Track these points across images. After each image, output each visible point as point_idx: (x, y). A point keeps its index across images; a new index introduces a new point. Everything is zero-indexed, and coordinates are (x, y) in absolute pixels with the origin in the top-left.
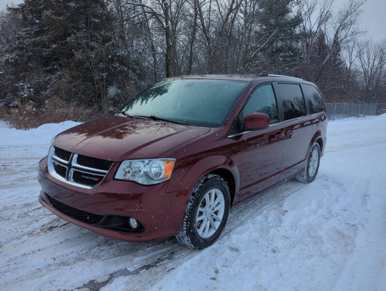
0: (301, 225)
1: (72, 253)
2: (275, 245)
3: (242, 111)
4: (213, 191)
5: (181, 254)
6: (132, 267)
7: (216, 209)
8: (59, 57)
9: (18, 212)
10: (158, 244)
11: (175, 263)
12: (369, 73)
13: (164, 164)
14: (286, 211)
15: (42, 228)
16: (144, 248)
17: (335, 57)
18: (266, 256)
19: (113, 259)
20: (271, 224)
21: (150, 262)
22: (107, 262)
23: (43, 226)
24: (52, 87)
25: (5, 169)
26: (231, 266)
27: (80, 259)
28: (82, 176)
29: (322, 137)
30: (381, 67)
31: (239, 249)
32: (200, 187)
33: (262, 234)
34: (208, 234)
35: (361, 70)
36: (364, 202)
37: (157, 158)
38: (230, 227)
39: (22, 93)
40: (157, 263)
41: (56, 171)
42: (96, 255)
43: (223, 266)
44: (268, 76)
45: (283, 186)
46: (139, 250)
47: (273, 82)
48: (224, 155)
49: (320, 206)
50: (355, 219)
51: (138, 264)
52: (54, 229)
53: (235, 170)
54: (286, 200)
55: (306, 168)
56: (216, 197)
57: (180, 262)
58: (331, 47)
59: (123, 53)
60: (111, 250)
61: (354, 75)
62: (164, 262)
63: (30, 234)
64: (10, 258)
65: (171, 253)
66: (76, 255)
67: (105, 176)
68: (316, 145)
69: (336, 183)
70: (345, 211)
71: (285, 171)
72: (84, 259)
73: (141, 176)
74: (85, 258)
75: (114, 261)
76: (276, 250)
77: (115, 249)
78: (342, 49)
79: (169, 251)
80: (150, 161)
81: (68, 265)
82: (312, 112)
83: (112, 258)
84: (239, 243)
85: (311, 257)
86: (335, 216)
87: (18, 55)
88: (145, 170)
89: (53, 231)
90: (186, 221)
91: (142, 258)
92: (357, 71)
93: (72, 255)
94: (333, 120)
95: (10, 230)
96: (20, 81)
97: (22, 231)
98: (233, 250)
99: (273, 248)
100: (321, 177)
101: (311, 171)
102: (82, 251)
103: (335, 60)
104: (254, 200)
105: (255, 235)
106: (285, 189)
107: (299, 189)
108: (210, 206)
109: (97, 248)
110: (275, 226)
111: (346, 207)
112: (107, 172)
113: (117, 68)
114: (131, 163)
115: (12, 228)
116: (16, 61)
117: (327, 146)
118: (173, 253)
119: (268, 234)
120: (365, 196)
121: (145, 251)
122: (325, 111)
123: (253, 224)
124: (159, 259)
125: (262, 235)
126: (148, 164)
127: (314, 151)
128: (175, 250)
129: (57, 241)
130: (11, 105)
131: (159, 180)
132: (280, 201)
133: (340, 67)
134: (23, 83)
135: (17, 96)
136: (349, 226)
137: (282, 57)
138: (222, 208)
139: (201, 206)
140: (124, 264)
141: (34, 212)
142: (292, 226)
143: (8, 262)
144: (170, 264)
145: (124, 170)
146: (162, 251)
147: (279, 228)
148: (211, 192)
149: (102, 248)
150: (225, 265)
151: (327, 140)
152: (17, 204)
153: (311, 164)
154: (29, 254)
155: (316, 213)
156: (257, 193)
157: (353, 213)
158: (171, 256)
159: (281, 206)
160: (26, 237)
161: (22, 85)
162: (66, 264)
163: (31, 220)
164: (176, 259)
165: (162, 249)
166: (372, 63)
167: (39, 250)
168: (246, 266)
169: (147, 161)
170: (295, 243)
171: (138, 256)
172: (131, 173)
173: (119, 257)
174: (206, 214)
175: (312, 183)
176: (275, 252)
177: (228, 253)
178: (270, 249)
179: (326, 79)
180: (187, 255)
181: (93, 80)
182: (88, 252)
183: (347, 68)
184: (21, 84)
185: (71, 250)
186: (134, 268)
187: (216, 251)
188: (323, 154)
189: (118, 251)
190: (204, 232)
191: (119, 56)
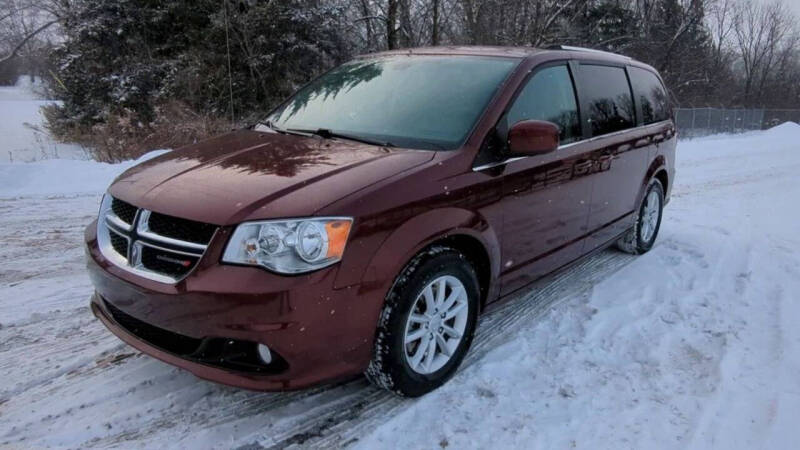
0: (620, 338)
1: (149, 411)
2: (567, 381)
3: (504, 117)
4: (442, 281)
5: (376, 408)
6: (270, 439)
7: (449, 316)
8: (183, 27)
9: (59, 326)
10: (333, 387)
11: (362, 427)
12: (752, 56)
13: (326, 228)
14: (595, 312)
15: (101, 359)
16: (302, 397)
17: (695, 28)
18: (547, 405)
19: (232, 424)
20: (563, 338)
21: (308, 428)
22: (218, 430)
23: (104, 354)
24: (171, 83)
25: (57, 238)
26: (476, 430)
27: (165, 424)
28: (158, 257)
29: (666, 167)
30: (772, 46)
31: (494, 392)
32: (412, 274)
33: (544, 358)
34: (432, 366)
35: (739, 51)
36: (740, 289)
37: (312, 216)
38: (482, 346)
39: (116, 95)
40: (324, 427)
41: (114, 245)
42: (199, 414)
43: (458, 431)
44: (561, 49)
45: (595, 262)
46: (292, 401)
47: (571, 59)
48: (466, 207)
49: (658, 298)
50: (721, 322)
51: (284, 431)
52: (125, 360)
53: (490, 238)
54: (596, 287)
55: (636, 227)
56: (448, 291)
57: (373, 423)
58: (687, 9)
59: (303, 16)
60: (234, 403)
61: (726, 59)
62: (338, 426)
63: (73, 372)
64: (14, 428)
65: (356, 406)
66: (158, 416)
67: (201, 256)
68: (655, 183)
69: (691, 252)
70: (704, 305)
71: (597, 233)
72: (174, 425)
73: (281, 255)
74: (175, 421)
75: (236, 426)
76: (569, 393)
77: (242, 401)
78: (706, 13)
79: (353, 401)
80: (298, 223)
81: (135, 438)
82: (649, 120)
83: (231, 420)
84: (496, 380)
85: (633, 403)
86: (686, 317)
87: (106, 23)
88: (290, 242)
89: (122, 365)
90: (381, 344)
91: (294, 419)
92: (731, 53)
93: (148, 417)
94: (691, 138)
95: (33, 364)
96: (111, 71)
97: (58, 367)
98: (482, 394)
99: (563, 387)
100: (663, 243)
101: (646, 233)
102: (172, 406)
103: (695, 32)
104: (534, 291)
105: (529, 362)
106: (598, 267)
107: (623, 266)
108: (437, 310)
109: (204, 399)
110: (571, 342)
111: (706, 300)
112: (205, 247)
113: (291, 45)
114: (260, 226)
115: (37, 361)
116: (103, 35)
117: (676, 184)
118: (360, 406)
119: (556, 360)
120: (743, 275)
121: (303, 403)
122: (673, 118)
123: (528, 339)
124: (330, 420)
125: (544, 362)
126: (295, 229)
127: (651, 195)
128: (366, 399)
129: (125, 386)
130: (97, 117)
131: (319, 262)
132: (585, 290)
133: (703, 45)
134: (117, 75)
135: (107, 100)
136: (710, 335)
137: (602, 25)
138: (462, 313)
139: (416, 312)
140: (253, 434)
141: (92, 324)
142: (604, 341)
143: (8, 436)
144: (350, 431)
145: (244, 242)
146: (337, 402)
147: (579, 346)
148: (438, 283)
149: (214, 399)
150: (462, 428)
151: (676, 174)
152: (62, 310)
153: (645, 218)
154: (58, 417)
155: (650, 313)
156: (542, 277)
157: (719, 309)
158: (355, 412)
159: (586, 301)
160: (63, 377)
161: (116, 80)
162: (132, 436)
163: (83, 341)
164: (364, 419)
165: (338, 397)
166: (756, 38)
167: (83, 407)
168: (505, 429)
169: (291, 223)
170: (607, 375)
171: (286, 415)
172: (259, 249)
173: (246, 419)
174: (427, 328)
175: (646, 255)
176: (565, 396)
177: (472, 402)
178: (557, 390)
179: (679, 66)
180: (389, 410)
181: (246, 68)
182: (185, 408)
183: (714, 46)
184: (114, 77)
185: (149, 405)
186: (274, 440)
187: (448, 399)
188: (669, 200)
189: (247, 406)
190: (424, 363)
191: (295, 22)
